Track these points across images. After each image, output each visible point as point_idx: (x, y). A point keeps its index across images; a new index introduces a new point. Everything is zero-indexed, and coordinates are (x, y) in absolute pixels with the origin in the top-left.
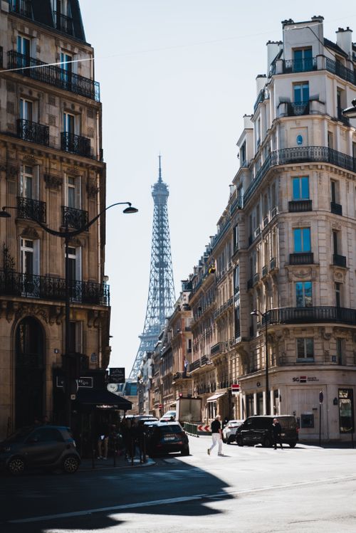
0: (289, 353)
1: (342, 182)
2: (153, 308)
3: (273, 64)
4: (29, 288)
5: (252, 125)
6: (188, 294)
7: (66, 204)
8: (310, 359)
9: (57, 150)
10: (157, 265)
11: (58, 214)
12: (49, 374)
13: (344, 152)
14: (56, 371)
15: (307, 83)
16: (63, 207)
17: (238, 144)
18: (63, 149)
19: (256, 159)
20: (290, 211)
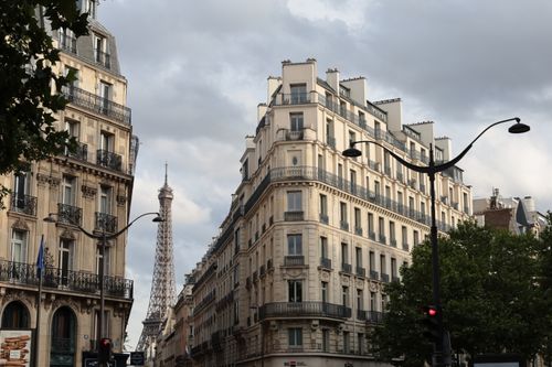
0: (282, 342)
1: (329, 196)
2: (156, 297)
3: (274, 96)
4: (65, 282)
5: (253, 146)
6: (191, 287)
7: (99, 211)
8: (299, 347)
9: (93, 165)
10: (161, 259)
11: (93, 219)
12: (79, 356)
13: (331, 172)
14: (85, 354)
15: (301, 113)
16: (96, 213)
17: (241, 161)
18: (98, 165)
19: (257, 174)
20: (286, 220)
